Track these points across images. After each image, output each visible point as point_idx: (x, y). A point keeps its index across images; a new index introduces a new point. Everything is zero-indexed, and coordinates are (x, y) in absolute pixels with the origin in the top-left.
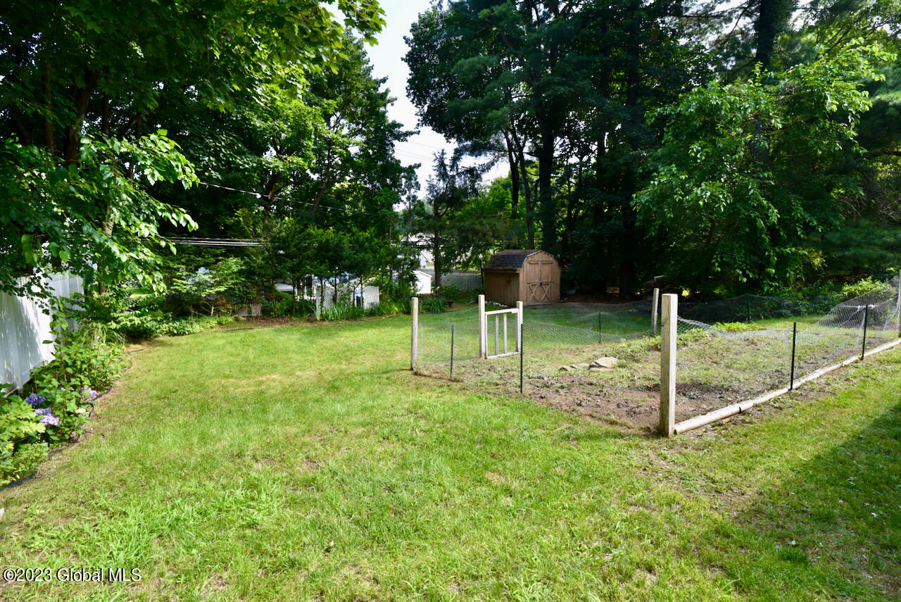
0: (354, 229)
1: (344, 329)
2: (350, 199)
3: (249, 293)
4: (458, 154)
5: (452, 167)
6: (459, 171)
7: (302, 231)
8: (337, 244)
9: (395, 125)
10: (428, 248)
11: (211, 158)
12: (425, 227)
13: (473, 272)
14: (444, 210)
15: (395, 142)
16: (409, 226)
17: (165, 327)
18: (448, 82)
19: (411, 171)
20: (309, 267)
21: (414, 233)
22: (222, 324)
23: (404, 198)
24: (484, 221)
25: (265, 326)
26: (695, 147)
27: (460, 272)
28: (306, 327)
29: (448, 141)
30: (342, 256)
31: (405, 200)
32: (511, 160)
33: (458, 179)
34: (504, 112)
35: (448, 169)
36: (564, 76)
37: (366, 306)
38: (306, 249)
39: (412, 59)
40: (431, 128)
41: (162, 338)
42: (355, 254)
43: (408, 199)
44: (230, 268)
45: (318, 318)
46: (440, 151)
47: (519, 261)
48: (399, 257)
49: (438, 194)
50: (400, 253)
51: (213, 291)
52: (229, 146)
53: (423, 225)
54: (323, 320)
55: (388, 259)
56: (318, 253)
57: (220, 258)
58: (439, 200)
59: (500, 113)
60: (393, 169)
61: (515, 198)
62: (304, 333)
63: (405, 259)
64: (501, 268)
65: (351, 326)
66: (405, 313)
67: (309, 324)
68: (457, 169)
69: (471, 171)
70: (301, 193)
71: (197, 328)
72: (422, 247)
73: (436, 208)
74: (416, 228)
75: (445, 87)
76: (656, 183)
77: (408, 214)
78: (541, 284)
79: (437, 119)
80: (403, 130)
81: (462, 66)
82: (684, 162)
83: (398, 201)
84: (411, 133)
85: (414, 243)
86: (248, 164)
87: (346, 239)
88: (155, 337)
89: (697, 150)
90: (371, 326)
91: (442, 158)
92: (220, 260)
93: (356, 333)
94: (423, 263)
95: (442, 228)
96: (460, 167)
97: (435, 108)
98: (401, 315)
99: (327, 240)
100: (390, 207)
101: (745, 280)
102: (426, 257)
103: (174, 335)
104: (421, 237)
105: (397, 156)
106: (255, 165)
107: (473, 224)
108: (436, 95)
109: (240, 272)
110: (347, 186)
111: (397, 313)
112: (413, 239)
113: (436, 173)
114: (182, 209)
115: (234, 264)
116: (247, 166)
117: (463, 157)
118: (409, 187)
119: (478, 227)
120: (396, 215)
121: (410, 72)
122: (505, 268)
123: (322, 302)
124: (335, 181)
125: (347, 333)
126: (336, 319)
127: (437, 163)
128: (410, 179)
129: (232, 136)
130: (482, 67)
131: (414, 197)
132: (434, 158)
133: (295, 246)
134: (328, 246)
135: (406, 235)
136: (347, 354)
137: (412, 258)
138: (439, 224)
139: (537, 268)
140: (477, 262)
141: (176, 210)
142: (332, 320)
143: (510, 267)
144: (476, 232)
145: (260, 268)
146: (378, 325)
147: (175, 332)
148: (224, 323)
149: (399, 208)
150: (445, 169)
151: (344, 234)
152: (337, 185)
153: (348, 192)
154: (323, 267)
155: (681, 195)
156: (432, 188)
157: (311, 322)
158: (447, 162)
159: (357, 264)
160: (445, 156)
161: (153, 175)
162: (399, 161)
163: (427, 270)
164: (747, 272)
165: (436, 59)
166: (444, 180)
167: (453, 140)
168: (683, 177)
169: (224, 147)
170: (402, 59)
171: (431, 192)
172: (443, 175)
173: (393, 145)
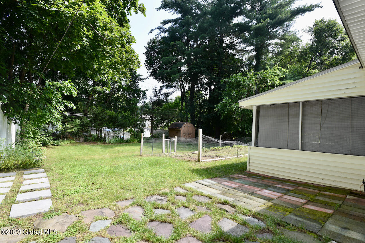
0: (122, 112)
1: (117, 146)
2: (120, 100)
3: (80, 133)
4: (162, 87)
5: (159, 92)
6: (162, 94)
7: (104, 111)
8: (116, 117)
9: (139, 75)
10: (149, 120)
11: (77, 86)
12: (148, 112)
13: (166, 130)
14: (155, 107)
15: (139, 81)
16: (142, 112)
17: (52, 142)
18: (160, 62)
19: (144, 92)
20: (105, 124)
21: (144, 114)
22: (71, 143)
23: (141, 101)
24: (169, 111)
25: (87, 144)
26: (233, 92)
27: (161, 130)
28: (103, 145)
29: (158, 83)
30: (117, 121)
31: (142, 102)
32: (181, 90)
33: (161, 97)
34: (177, 76)
35: (158, 93)
36: (197, 66)
37: (125, 139)
38: (105, 118)
39: (147, 54)
40: (152, 77)
41: (50, 146)
42: (122, 120)
43: (143, 102)
44: (77, 123)
45: (107, 142)
46: (155, 87)
47: (181, 126)
48: (138, 122)
49: (153, 101)
50: (139, 121)
51: (70, 131)
52: (83, 82)
53: (148, 111)
54: (109, 143)
55: (134, 123)
56: (109, 119)
57: (74, 119)
58: (153, 103)
59: (176, 76)
60: (138, 91)
61: (182, 104)
62: (102, 147)
63: (140, 123)
64: (174, 128)
65: (119, 145)
66: (139, 142)
67: (104, 144)
68: (161, 93)
69: (166, 94)
70: (101, 97)
71: (63, 143)
72: (147, 120)
73: (153, 106)
74: (145, 112)
75: (158, 64)
76: (222, 102)
77: (142, 107)
78: (188, 134)
79: (155, 75)
80: (142, 77)
81: (164, 59)
82: (231, 96)
83: (139, 102)
84: (145, 79)
85: (144, 118)
86: (90, 89)
87: (120, 115)
88: (48, 145)
89: (234, 93)
90: (126, 145)
91: (155, 89)
92: (73, 120)
93: (121, 147)
94: (147, 125)
95: (154, 113)
96: (161, 92)
97: (154, 71)
98: (138, 143)
99: (113, 115)
100: (136, 105)
101: (248, 133)
102: (148, 123)
103: (55, 145)
104: (146, 116)
105: (139, 86)
106: (92, 89)
107: (165, 112)
108: (155, 67)
109: (80, 125)
110: (119, 96)
111: (136, 142)
112: (144, 116)
113: (153, 94)
114: (72, 103)
115: (78, 122)
116: (89, 89)
117: (163, 89)
118: (143, 98)
119: (167, 113)
120: (138, 108)
121: (146, 58)
122: (176, 128)
123: (109, 137)
124: (115, 93)
125: (118, 147)
126: (113, 143)
127: (154, 90)
128: (144, 96)
129: (84, 79)
130: (171, 60)
131: (145, 101)
132: (153, 89)
133: (101, 116)
134: (113, 117)
135: (141, 115)
136: (119, 152)
137: (143, 123)
138: (153, 112)
139: (187, 129)
140: (168, 126)
141: (70, 103)
142: (112, 143)
143: (178, 128)
144: (166, 115)
145: (87, 123)
146: (129, 145)
147: (55, 144)
148: (72, 143)
149: (139, 105)
150: (156, 93)
151: (119, 113)
152: (116, 95)
153: (120, 98)
154: (110, 125)
155: (229, 106)
156: (151, 99)
157: (105, 144)
158: (158, 90)
159: (123, 124)
160: (156, 88)
161: (66, 93)
162: (140, 88)
163: (149, 129)
164: (249, 131)
165: (156, 54)
166: (156, 96)
167: (160, 82)
168: (230, 101)
169: (81, 82)
170: (144, 53)
171: (151, 100)
172: (156, 95)
173: (138, 83)
